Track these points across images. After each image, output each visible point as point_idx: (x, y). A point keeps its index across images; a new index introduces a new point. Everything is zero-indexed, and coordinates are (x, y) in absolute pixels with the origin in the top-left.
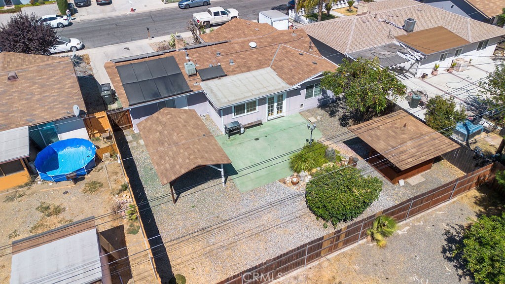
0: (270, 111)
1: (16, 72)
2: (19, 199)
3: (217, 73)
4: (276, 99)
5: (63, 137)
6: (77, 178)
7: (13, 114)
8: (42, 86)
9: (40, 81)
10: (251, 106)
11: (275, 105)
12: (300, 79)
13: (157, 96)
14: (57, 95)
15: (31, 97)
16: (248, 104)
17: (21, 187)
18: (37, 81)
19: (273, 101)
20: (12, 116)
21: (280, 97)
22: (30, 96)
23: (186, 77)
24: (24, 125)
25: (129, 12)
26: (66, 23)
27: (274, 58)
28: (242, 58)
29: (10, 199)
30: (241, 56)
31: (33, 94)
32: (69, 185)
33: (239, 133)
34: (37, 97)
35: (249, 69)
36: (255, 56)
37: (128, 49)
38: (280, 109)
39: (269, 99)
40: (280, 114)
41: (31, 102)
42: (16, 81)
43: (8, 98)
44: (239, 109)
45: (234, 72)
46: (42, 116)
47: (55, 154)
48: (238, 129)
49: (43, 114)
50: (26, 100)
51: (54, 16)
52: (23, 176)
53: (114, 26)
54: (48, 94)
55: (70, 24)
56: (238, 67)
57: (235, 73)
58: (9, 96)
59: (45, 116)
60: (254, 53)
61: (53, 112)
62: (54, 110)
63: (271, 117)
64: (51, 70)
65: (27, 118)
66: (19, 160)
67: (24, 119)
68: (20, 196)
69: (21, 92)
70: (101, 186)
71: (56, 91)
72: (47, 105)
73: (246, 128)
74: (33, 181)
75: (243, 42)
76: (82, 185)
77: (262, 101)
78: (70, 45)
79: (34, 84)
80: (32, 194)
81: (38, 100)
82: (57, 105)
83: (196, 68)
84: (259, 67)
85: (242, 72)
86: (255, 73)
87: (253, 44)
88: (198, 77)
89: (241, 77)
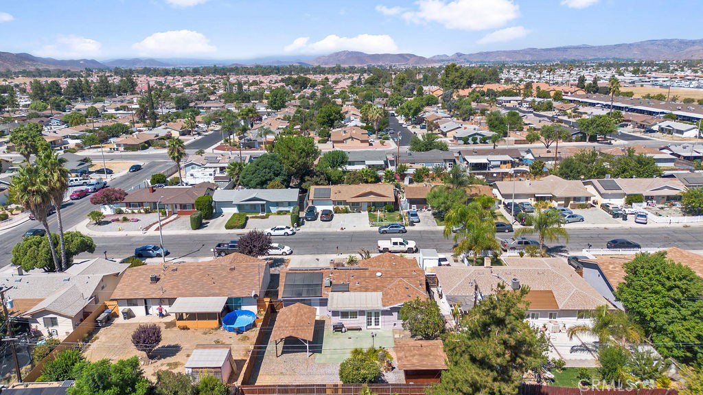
0: (369, 323)
1: (236, 266)
3: (345, 288)
4: (373, 314)
5: (244, 308)
6: (239, 331)
8: (244, 276)
9: (244, 273)
10: (354, 314)
11: (373, 318)
12: (391, 304)
13: (300, 295)
16: (351, 312)
17: (212, 329)
19: (372, 315)
20: (224, 290)
21: (377, 314)
22: (236, 281)
23: (323, 287)
24: (227, 296)
25: (339, 230)
26: (290, 233)
27: (390, 287)
28: (366, 282)
29: (205, 334)
30: (367, 280)
31: (238, 280)
32: (233, 334)
33: (341, 331)
34: (239, 282)
35: (367, 290)
36: (376, 282)
37: (318, 260)
38: (377, 323)
39: (368, 313)
40: (377, 327)
41: (234, 285)
42: (233, 271)
44: (345, 314)
45: (355, 290)
46: (237, 294)
47: (236, 317)
48: (340, 328)
50: (233, 283)
51: (284, 227)
52: (215, 323)
53: (321, 240)
54: (245, 282)
55: (294, 233)
56: (360, 287)
58: (226, 279)
60: (377, 280)
61: (243, 292)
63: (369, 327)
65: (230, 293)
66: (216, 313)
67: (228, 293)
68: (210, 334)
69: (233, 278)
70: (248, 339)
72: (241, 288)
73: (348, 330)
74: (219, 328)
75: (373, 272)
76: (240, 336)
77: (362, 313)
78: (283, 251)
79: (241, 274)
80: (216, 334)
81: (239, 284)
83: (331, 282)
84: (374, 290)
85: (361, 291)
86: (369, 294)
87: (379, 274)
88: (331, 288)
89: (358, 294)
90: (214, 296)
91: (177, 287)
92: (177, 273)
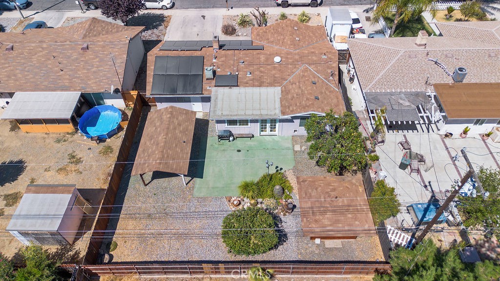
0: (263, 129)
1: (89, 43)
2: (63, 143)
3: (232, 81)
4: (269, 121)
6: (100, 139)
7: (75, 80)
8: (101, 60)
9: (101, 55)
10: (244, 122)
11: (268, 125)
12: (292, 112)
13: (174, 91)
14: (107, 71)
15: (91, 69)
16: (240, 121)
17: (67, 134)
18: (99, 55)
19: (266, 122)
20: (75, 81)
21: (273, 122)
22: (90, 67)
23: (204, 79)
24: (79, 90)
27: (290, 78)
28: (261, 72)
29: (59, 141)
30: (262, 69)
31: (93, 66)
33: (228, 140)
34: (94, 69)
35: (261, 84)
36: (274, 72)
37: (204, 17)
38: (273, 129)
39: (262, 120)
40: (273, 133)
41: (89, 73)
42: (86, 51)
43: (77, 65)
44: (232, 122)
46: (92, 88)
49: (93, 85)
50: (87, 70)
52: (69, 127)
54: (102, 68)
56: (253, 80)
57: (247, 85)
58: (78, 63)
59: (94, 86)
60: (275, 68)
61: (100, 85)
62: (101, 84)
64: (112, 47)
65: (83, 85)
67: (81, 85)
68: (65, 141)
69: (86, 62)
70: (112, 151)
71: (108, 67)
72: (98, 78)
73: (238, 137)
74: (75, 133)
76: (101, 146)
77: (254, 120)
78: (162, 4)
79: (97, 57)
80: (71, 142)
81: (94, 72)
82: (105, 79)
83: (214, 72)
84: (271, 85)
85: (254, 86)
86: (263, 90)
87: (277, 59)
88: (214, 81)
89: (250, 90)
90: (62, 90)
91: (15, 75)
92: (14, 53)
